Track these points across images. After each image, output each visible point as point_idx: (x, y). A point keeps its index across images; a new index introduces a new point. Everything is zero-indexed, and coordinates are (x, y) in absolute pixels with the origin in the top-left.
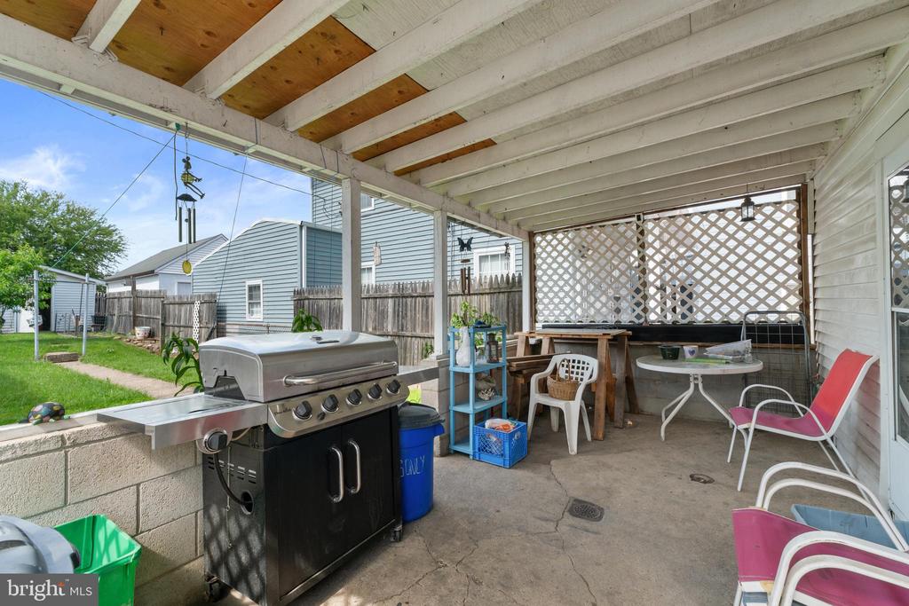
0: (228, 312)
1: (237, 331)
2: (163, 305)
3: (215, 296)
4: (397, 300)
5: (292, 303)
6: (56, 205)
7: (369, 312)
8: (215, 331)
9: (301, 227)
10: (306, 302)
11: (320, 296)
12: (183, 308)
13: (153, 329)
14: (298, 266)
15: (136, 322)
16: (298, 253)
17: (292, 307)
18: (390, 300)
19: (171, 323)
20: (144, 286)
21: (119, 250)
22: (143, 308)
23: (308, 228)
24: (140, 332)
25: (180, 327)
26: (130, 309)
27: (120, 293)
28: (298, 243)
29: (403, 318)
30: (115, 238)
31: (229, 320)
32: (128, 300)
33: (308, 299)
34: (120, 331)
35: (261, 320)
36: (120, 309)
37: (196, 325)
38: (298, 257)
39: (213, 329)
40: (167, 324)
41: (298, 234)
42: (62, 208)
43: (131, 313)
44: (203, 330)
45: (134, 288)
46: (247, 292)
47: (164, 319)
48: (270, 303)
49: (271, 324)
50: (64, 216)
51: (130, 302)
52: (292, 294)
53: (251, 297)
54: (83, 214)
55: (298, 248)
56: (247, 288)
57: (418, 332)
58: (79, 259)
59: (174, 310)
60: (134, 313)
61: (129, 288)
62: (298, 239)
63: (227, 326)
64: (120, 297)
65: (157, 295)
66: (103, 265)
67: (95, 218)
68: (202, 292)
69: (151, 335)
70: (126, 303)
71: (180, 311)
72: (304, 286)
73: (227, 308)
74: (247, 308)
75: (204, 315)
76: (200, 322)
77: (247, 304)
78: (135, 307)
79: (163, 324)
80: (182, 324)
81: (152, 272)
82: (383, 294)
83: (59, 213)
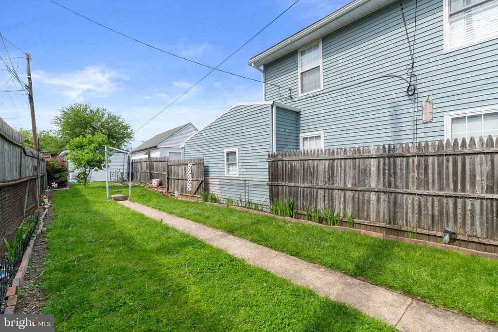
0: (210, 170)
1: (218, 183)
2: (168, 166)
3: (203, 160)
4: (381, 160)
5: (267, 163)
6: (103, 115)
7: (348, 171)
8: (204, 182)
9: (272, 106)
10: (280, 163)
11: (294, 158)
12: (180, 168)
13: (161, 180)
14: (270, 136)
15: (151, 177)
16: (270, 126)
17: (267, 167)
18: (372, 160)
19: (173, 177)
20: (155, 154)
21: (131, 137)
22: (155, 168)
23: (276, 107)
24: (155, 182)
25: (178, 179)
26: (147, 168)
27: (140, 159)
28: (270, 119)
29: (390, 176)
30: (129, 131)
31: (211, 176)
32: (145, 163)
33: (282, 160)
34: (142, 181)
35: (237, 176)
36: (141, 168)
37: (190, 178)
38: (270, 129)
39: (202, 181)
40: (170, 177)
41: (270, 112)
42: (106, 116)
43: (148, 171)
44: (194, 182)
45: (149, 156)
46: (225, 156)
47: (168, 175)
48: (244, 164)
49: (247, 179)
50: (107, 120)
51: (147, 164)
52: (267, 157)
53: (228, 160)
54: (114, 118)
55: (270, 122)
56: (225, 154)
57: (413, 189)
58: (114, 142)
59: (174, 169)
60: (150, 171)
61: (147, 156)
62: (270, 116)
63: (210, 180)
64: (140, 162)
65: (163, 160)
66: (124, 145)
67: (120, 120)
68: (193, 158)
69: (160, 184)
70: (144, 165)
71: (178, 169)
72: (274, 151)
73: (210, 168)
74: (225, 167)
75: (195, 172)
76: (192, 177)
77: (225, 165)
78: (151, 168)
79: (168, 178)
80: (180, 178)
81: (156, 146)
82: (366, 155)
83: (105, 118)
